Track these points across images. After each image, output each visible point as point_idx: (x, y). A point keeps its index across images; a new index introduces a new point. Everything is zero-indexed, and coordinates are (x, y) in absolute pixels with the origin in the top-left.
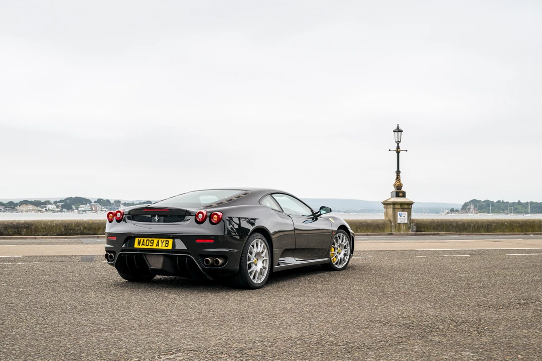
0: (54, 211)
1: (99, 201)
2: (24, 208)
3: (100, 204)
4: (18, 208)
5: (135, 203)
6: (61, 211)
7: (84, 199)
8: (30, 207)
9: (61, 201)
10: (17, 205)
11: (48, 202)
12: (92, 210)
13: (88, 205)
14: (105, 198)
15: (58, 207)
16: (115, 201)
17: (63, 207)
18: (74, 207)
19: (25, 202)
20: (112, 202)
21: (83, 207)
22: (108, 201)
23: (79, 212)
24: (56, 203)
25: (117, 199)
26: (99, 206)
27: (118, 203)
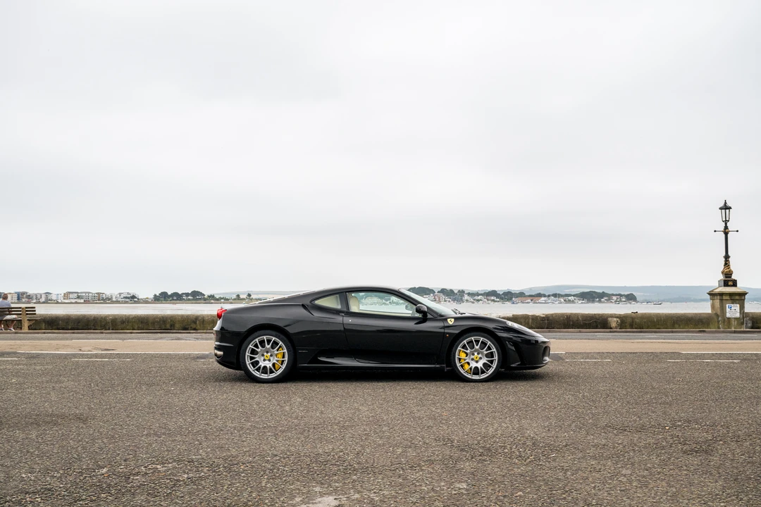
1: (443, 291)
3: (444, 294)
5: (480, 292)
7: (428, 289)
12: (435, 301)
13: (432, 295)
14: (448, 287)
16: (459, 291)
20: (456, 292)
22: (452, 291)
25: (461, 288)
26: (442, 297)
27: (462, 292)
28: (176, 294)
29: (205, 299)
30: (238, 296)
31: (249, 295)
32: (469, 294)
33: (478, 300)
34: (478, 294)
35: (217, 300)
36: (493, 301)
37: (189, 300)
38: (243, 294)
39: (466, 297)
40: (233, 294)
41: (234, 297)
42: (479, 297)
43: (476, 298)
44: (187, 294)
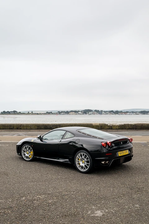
0: (81, 114)
1: (96, 111)
2: (71, 113)
4: (69, 113)
6: (83, 114)
7: (91, 110)
8: (73, 113)
9: (83, 111)
10: (69, 112)
11: (79, 111)
13: (92, 112)
15: (82, 113)
17: (84, 113)
18: (87, 113)
19: (72, 111)
20: (100, 111)
21: (90, 113)
22: (98, 111)
23: (89, 114)
24: (81, 111)
26: (95, 113)
27: (102, 111)
28: (8, 112)
29: (18, 113)
30: (29, 112)
31: (32, 112)
32: (104, 112)
33: (107, 114)
34: (107, 112)
35: (22, 113)
36: (112, 114)
37: (12, 114)
38: (30, 111)
39: (103, 113)
40: (27, 111)
41: (27, 112)
42: (108, 113)
43: (107, 113)
44: (12, 112)
